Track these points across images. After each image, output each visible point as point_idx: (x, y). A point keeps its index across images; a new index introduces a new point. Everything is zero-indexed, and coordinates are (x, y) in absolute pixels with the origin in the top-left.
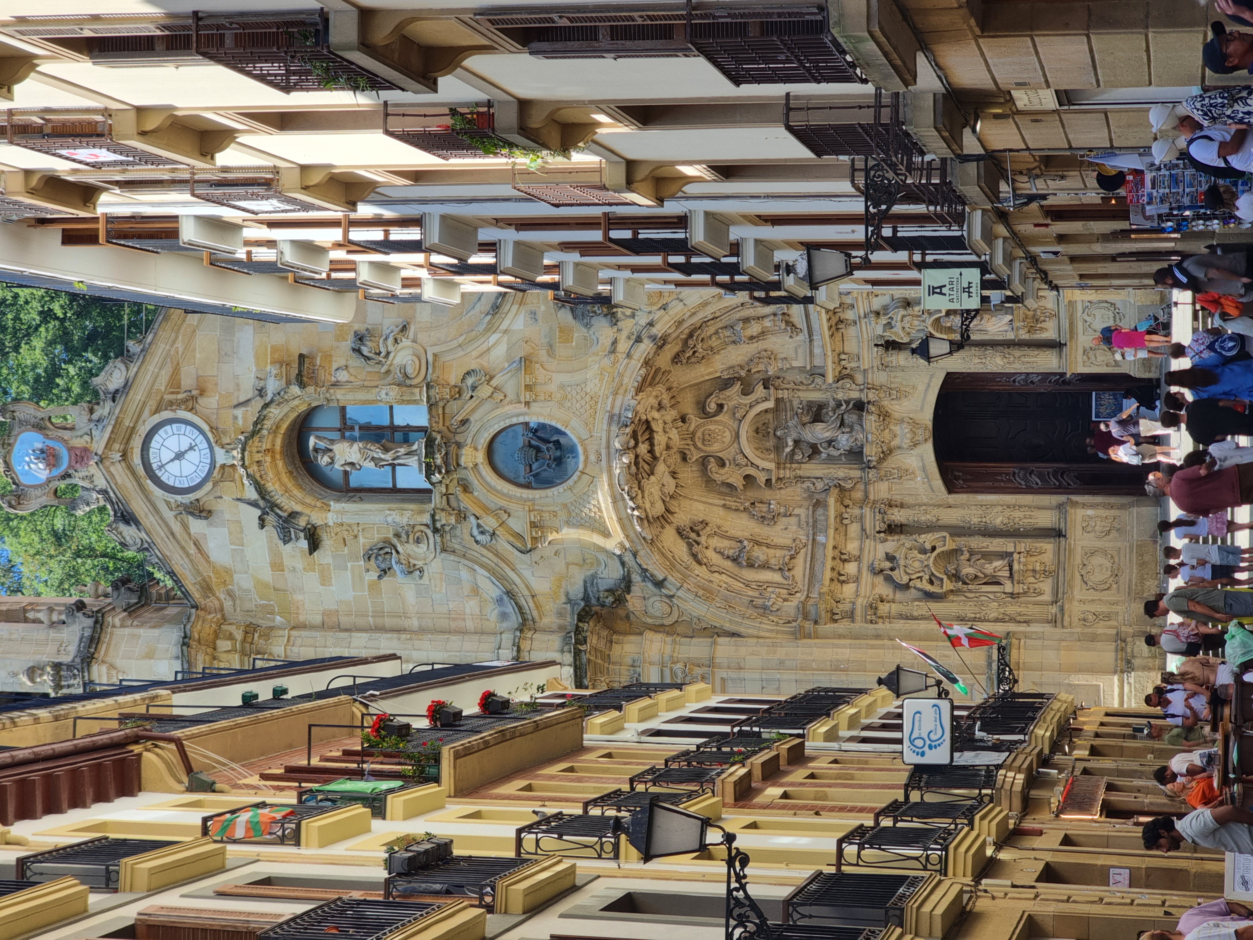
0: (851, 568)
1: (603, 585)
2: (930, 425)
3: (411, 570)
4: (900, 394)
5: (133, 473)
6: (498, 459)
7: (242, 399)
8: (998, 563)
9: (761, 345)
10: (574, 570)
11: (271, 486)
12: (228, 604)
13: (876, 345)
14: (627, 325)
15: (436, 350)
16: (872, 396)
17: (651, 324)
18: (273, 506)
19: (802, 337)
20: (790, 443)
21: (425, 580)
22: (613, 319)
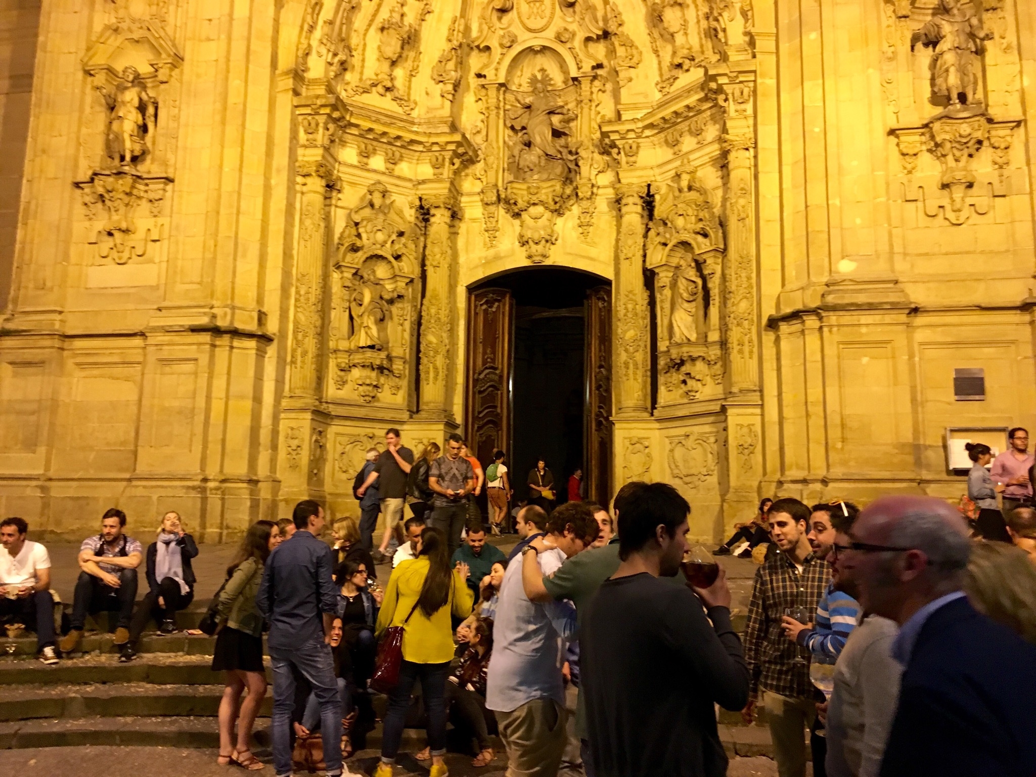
0: (378, 162)
2: (548, 262)
8: (374, 331)
9: (647, 46)
16: (583, 192)
19: (655, 96)
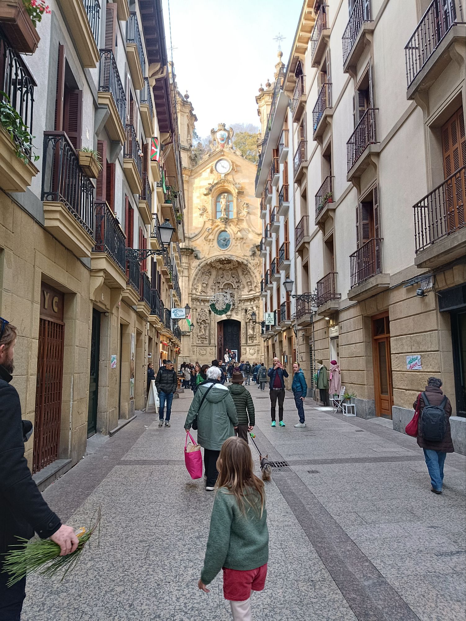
0: (202, 304)
1: (198, 254)
2: (231, 319)
3: (201, 215)
4: (237, 313)
5: (219, 157)
6: (223, 233)
7: (235, 180)
9: (246, 285)
10: (201, 248)
11: (217, 186)
12: (193, 177)
13: (246, 308)
14: (250, 259)
15: (245, 220)
16: (236, 307)
17: (250, 263)
18: (213, 186)
19: (247, 293)
21: (198, 218)
22: (251, 256)
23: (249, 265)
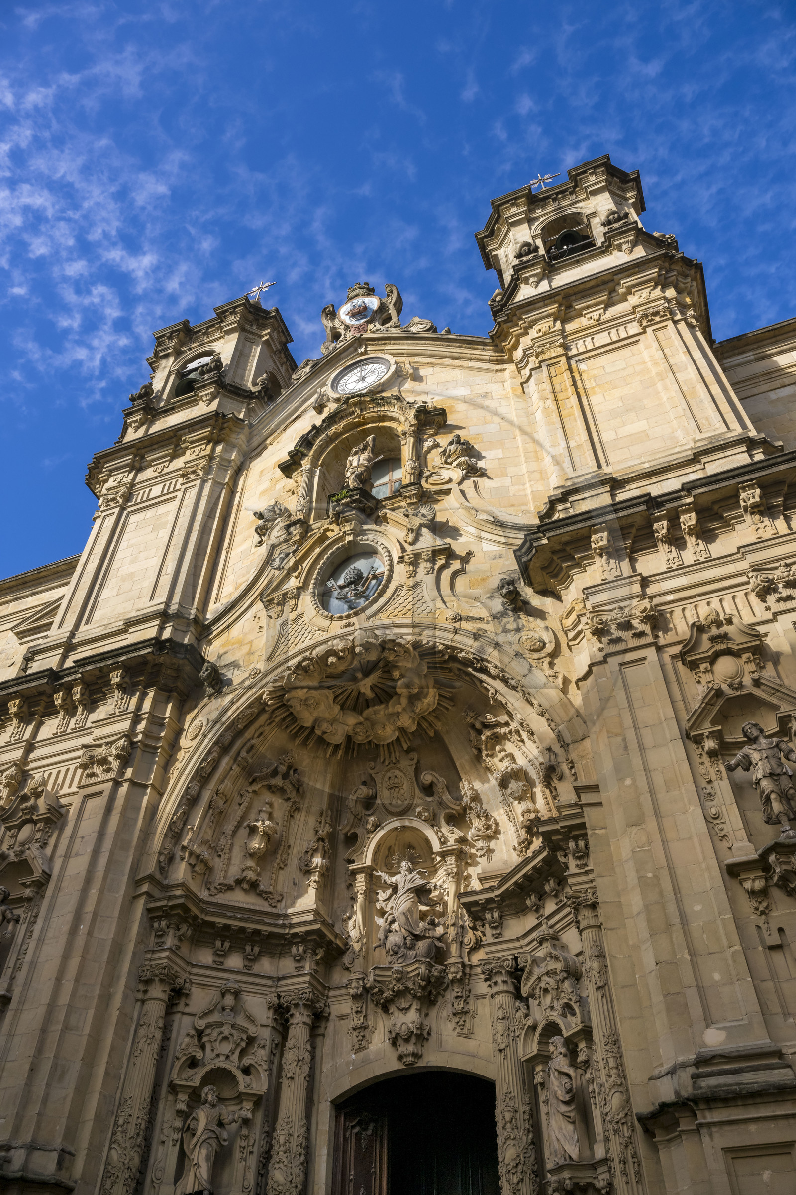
0: (235, 961)
2: (421, 1063)
4: (462, 1016)
5: (348, 361)
9: (501, 814)
13: (516, 959)
15: (454, 492)
19: (515, 861)
20: (393, 879)
22: (498, 616)
23: (493, 657)
